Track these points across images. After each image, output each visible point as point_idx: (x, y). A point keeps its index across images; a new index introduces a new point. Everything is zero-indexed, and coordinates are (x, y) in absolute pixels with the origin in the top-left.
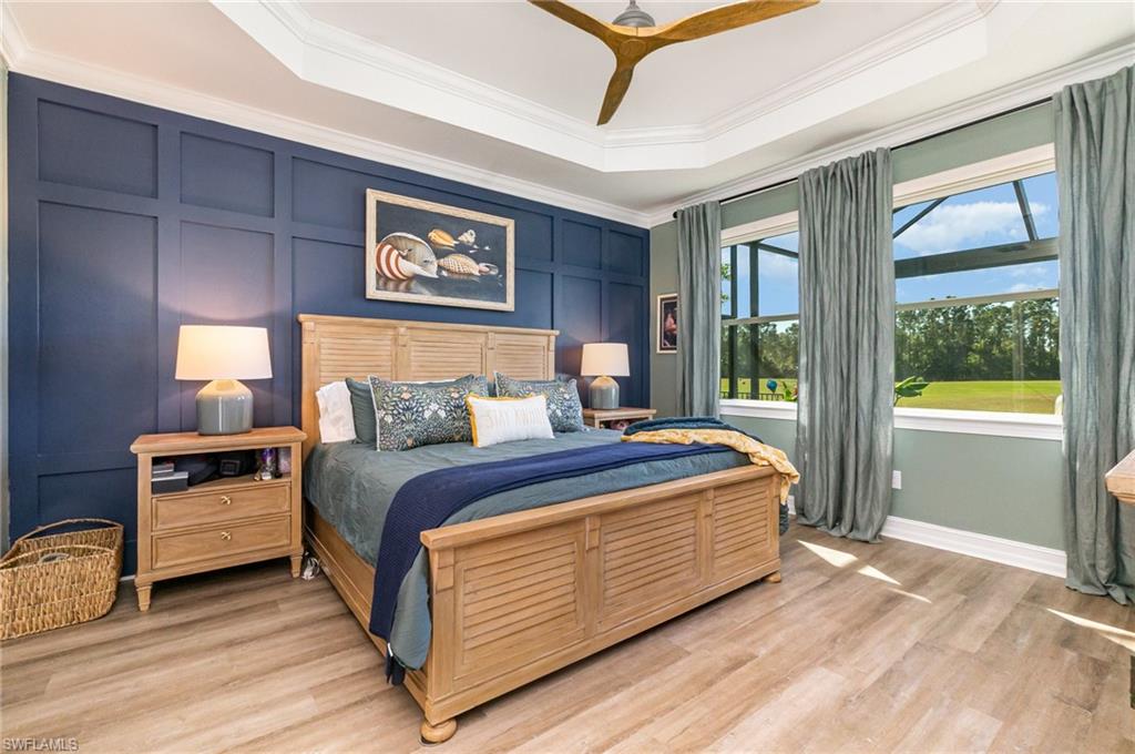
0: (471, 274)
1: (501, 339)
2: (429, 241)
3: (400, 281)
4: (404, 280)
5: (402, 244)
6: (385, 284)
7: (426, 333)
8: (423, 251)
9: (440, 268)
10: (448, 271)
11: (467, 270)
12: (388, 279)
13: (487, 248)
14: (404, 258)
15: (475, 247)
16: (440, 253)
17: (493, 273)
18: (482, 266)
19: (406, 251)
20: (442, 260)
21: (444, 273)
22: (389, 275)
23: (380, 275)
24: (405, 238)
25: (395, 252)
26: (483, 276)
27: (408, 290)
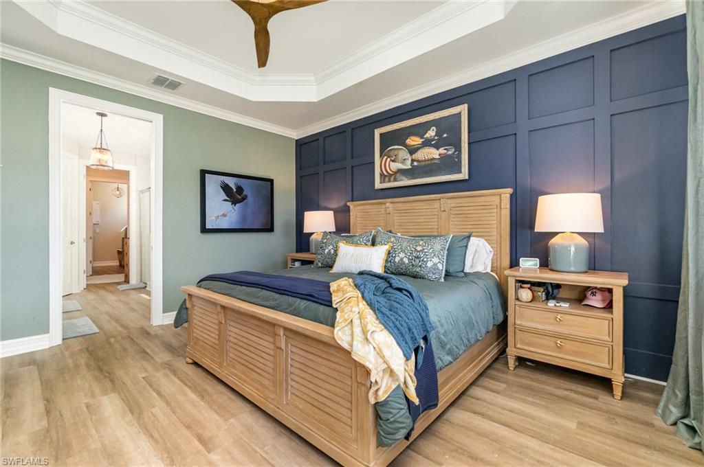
0: (433, 159)
1: (453, 203)
2: (406, 146)
3: (391, 175)
4: (392, 175)
5: (392, 153)
6: (384, 179)
7: (401, 205)
8: (403, 153)
9: (413, 161)
10: (418, 161)
11: (430, 156)
12: (385, 176)
13: (445, 135)
14: (393, 161)
15: (436, 138)
16: (413, 151)
17: (450, 153)
18: (442, 151)
19: (394, 157)
20: (414, 156)
21: (415, 164)
22: (385, 173)
23: (382, 175)
24: (393, 149)
25: (389, 159)
26: (442, 157)
27: (395, 180)
